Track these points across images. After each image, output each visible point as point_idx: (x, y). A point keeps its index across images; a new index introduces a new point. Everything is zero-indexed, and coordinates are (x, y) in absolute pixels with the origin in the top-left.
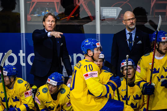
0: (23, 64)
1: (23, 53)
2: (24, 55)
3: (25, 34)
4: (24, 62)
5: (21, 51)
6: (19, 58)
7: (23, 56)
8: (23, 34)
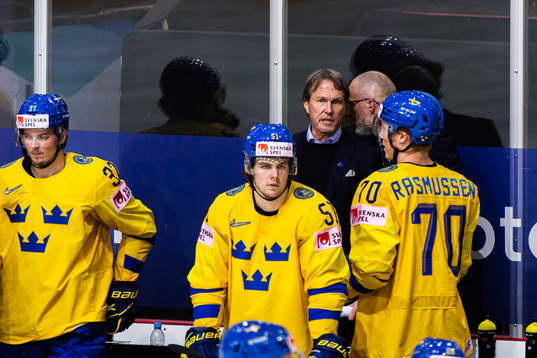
0: (516, 257)
1: (515, 216)
2: (518, 223)
3: (524, 150)
4: (515, 250)
5: (509, 211)
6: (500, 233)
7: (515, 229)
8: (516, 150)
